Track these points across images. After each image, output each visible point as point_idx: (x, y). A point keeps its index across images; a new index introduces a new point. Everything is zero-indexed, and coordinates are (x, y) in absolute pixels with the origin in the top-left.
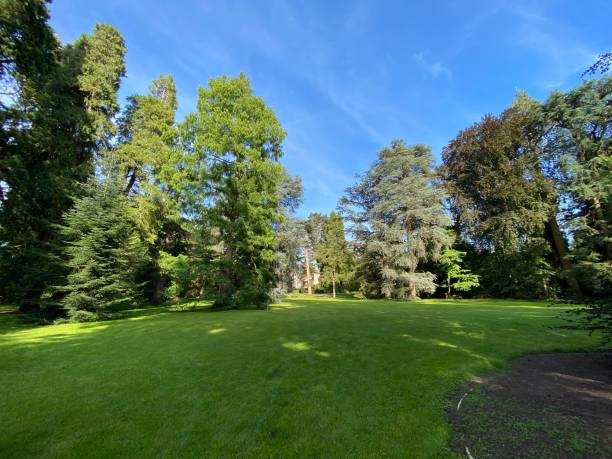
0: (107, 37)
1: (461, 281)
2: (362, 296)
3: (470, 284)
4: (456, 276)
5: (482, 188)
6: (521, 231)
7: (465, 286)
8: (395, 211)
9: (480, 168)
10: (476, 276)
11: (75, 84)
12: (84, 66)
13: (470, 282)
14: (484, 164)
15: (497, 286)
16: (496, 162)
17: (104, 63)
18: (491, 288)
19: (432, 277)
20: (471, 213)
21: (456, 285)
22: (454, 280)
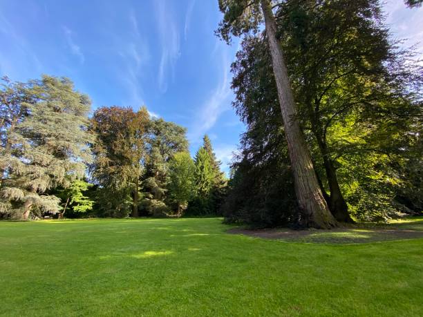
1: (81, 205)
3: (87, 207)
4: (78, 201)
5: (116, 146)
6: (129, 178)
7: (83, 209)
9: (119, 135)
10: (91, 202)
13: (87, 205)
14: (122, 133)
15: (103, 209)
16: (128, 135)
18: (97, 211)
19: (57, 200)
20: (104, 159)
21: (75, 208)
22: (75, 204)
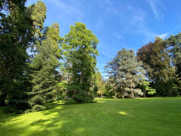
0: (42, 5)
1: (150, 91)
2: (116, 98)
3: (153, 92)
4: (148, 90)
5: (153, 62)
6: (169, 75)
8: (128, 69)
9: (152, 56)
10: (154, 90)
11: (30, 17)
12: (33, 12)
14: (152, 55)
15: (162, 92)
16: (156, 54)
17: (40, 12)
18: (159, 93)
19: (140, 90)
20: (150, 70)
21: (149, 93)
